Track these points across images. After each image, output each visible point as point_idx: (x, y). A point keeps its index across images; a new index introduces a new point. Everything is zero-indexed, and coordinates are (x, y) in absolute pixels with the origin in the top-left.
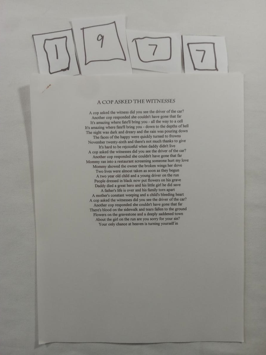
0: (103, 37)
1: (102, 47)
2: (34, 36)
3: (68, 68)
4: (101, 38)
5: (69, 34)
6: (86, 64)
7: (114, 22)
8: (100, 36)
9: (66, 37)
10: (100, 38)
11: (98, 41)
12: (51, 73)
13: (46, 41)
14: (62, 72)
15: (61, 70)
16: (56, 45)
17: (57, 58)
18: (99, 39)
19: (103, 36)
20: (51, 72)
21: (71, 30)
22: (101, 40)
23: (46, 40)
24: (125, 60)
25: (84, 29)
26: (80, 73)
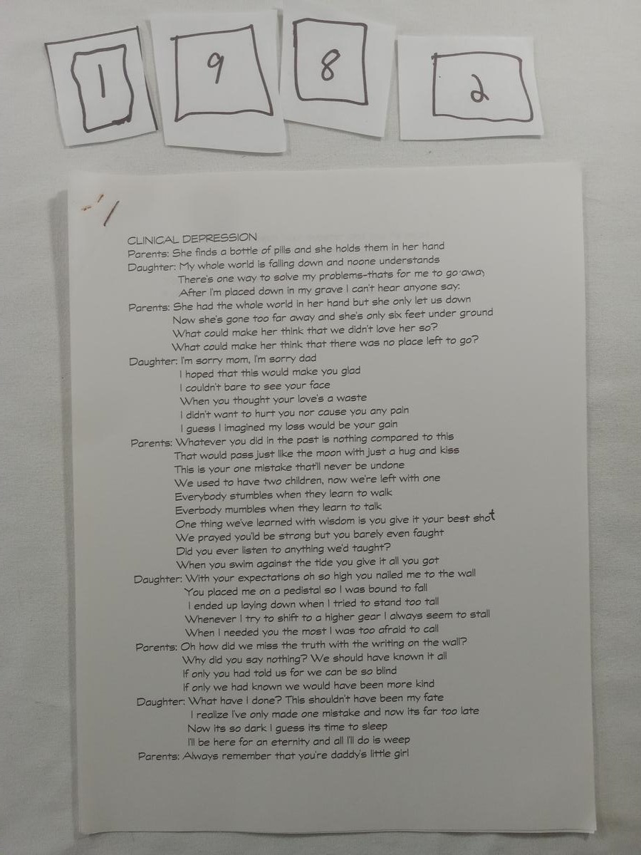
0: (221, 60)
1: (217, 82)
2: (48, 46)
3: (128, 119)
4: (218, 61)
5: (130, 39)
6: (177, 120)
7: (251, 27)
8: (215, 57)
9: (124, 46)
10: (215, 60)
11: (210, 69)
12: (88, 131)
13: (78, 57)
14: (115, 126)
15: (111, 122)
16: (100, 66)
17: (103, 95)
18: (212, 64)
19: (223, 57)
20: (88, 128)
21: (136, 31)
22: (218, 66)
23: (76, 54)
24: (271, 114)
25: (179, 40)
26: (157, 129)
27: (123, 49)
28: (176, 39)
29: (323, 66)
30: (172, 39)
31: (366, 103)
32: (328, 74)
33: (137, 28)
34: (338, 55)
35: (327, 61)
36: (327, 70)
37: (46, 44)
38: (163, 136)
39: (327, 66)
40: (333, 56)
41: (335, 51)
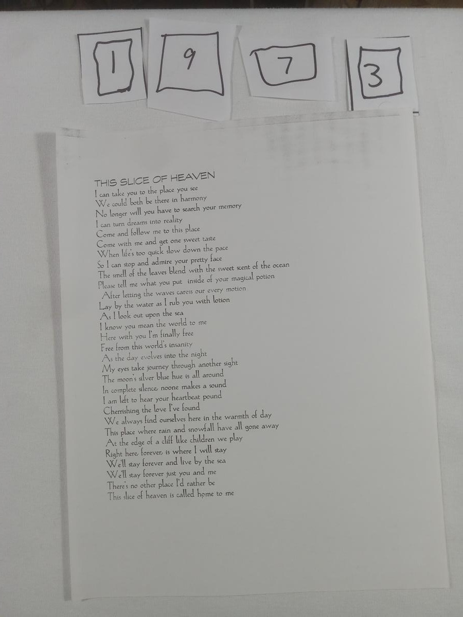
0: (193, 53)
1: (188, 69)
2: (80, 36)
4: (191, 54)
5: (136, 35)
6: (158, 91)
7: (217, 33)
8: (190, 51)
9: (131, 40)
10: (189, 53)
11: (185, 59)
12: (100, 95)
13: (99, 45)
14: (119, 93)
15: (117, 90)
16: (113, 52)
17: (113, 72)
18: (187, 56)
19: (195, 51)
20: (101, 93)
21: (140, 30)
22: (191, 57)
23: (98, 43)
24: (223, 94)
25: (167, 37)
26: (147, 98)
27: (130, 42)
28: (165, 36)
30: (162, 36)
33: (141, 28)
37: (78, 35)
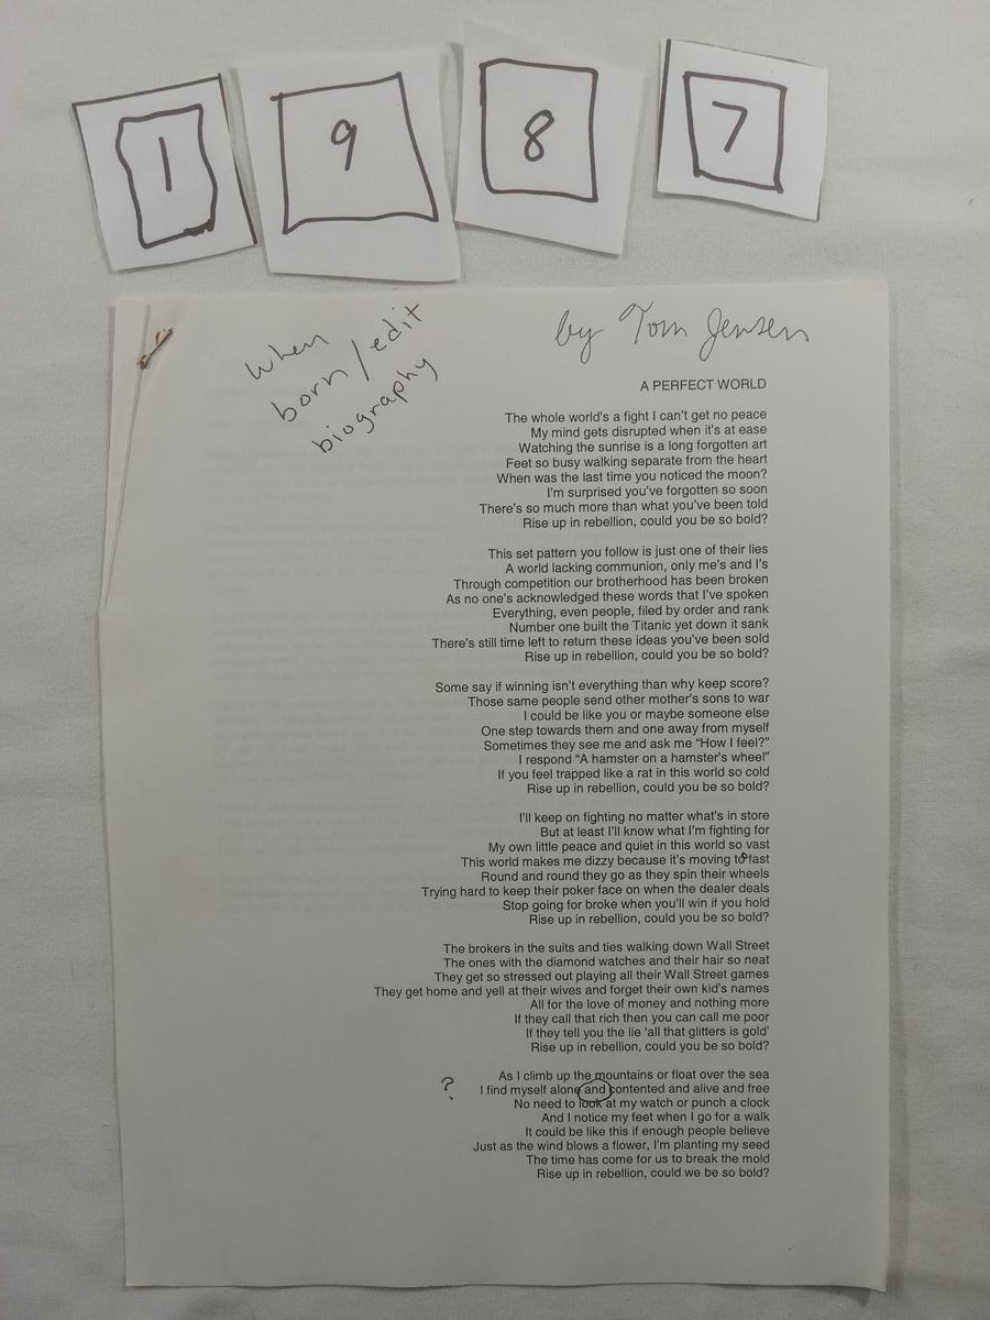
0: (352, 131)
1: (347, 168)
2: (78, 108)
3: (210, 225)
4: (346, 134)
5: (209, 95)
6: (286, 231)
7: (398, 76)
8: (343, 125)
9: (198, 107)
10: (342, 132)
11: (336, 146)
12: (146, 246)
13: (126, 125)
14: (189, 238)
15: (183, 231)
16: (161, 140)
17: (169, 188)
18: (338, 139)
19: (355, 127)
20: (147, 241)
21: (217, 81)
22: (348, 143)
23: (124, 120)
24: (435, 219)
25: (285, 100)
26: (255, 242)
27: (197, 111)
28: (279, 98)
29: (527, 138)
30: (273, 99)
31: (595, 199)
32: (534, 150)
33: (219, 77)
34: (551, 120)
35: (533, 130)
36: (533, 143)
37: (74, 105)
38: (265, 253)
39: (533, 138)
40: (543, 120)
41: (546, 113)
